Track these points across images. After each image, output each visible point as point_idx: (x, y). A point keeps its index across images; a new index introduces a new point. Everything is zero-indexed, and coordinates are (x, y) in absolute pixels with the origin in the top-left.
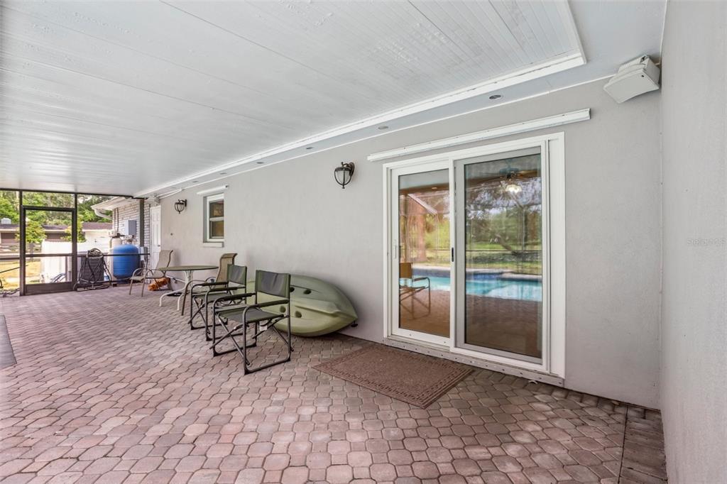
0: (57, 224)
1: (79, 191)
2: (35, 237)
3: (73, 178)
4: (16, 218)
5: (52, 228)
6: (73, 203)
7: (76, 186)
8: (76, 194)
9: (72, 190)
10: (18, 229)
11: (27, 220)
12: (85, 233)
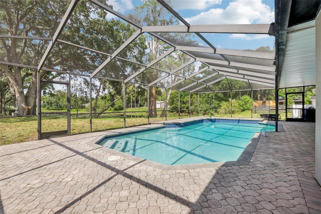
0: (299, 98)
1: (305, 85)
2: (291, 104)
3: (303, 82)
4: (283, 96)
5: (297, 100)
6: (303, 90)
7: (304, 84)
8: (304, 87)
9: (303, 86)
10: (285, 101)
11: (288, 97)
12: (312, 101)
